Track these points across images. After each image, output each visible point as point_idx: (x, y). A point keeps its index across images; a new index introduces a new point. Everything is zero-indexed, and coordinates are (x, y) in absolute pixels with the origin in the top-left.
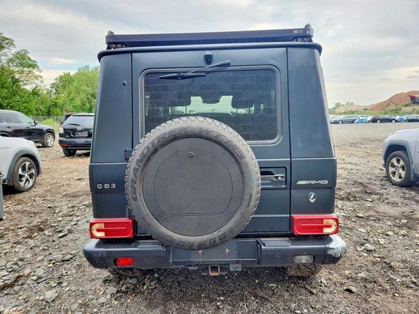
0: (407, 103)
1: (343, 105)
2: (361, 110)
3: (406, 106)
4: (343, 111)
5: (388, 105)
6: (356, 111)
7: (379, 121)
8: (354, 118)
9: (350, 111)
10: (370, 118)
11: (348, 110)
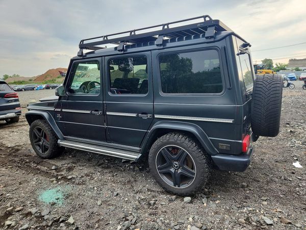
0: (58, 76)
1: (11, 77)
2: (27, 80)
3: (58, 78)
4: (13, 82)
5: (46, 77)
6: (23, 81)
7: (51, 88)
8: (33, 86)
9: (18, 82)
10: (44, 86)
11: (16, 80)
